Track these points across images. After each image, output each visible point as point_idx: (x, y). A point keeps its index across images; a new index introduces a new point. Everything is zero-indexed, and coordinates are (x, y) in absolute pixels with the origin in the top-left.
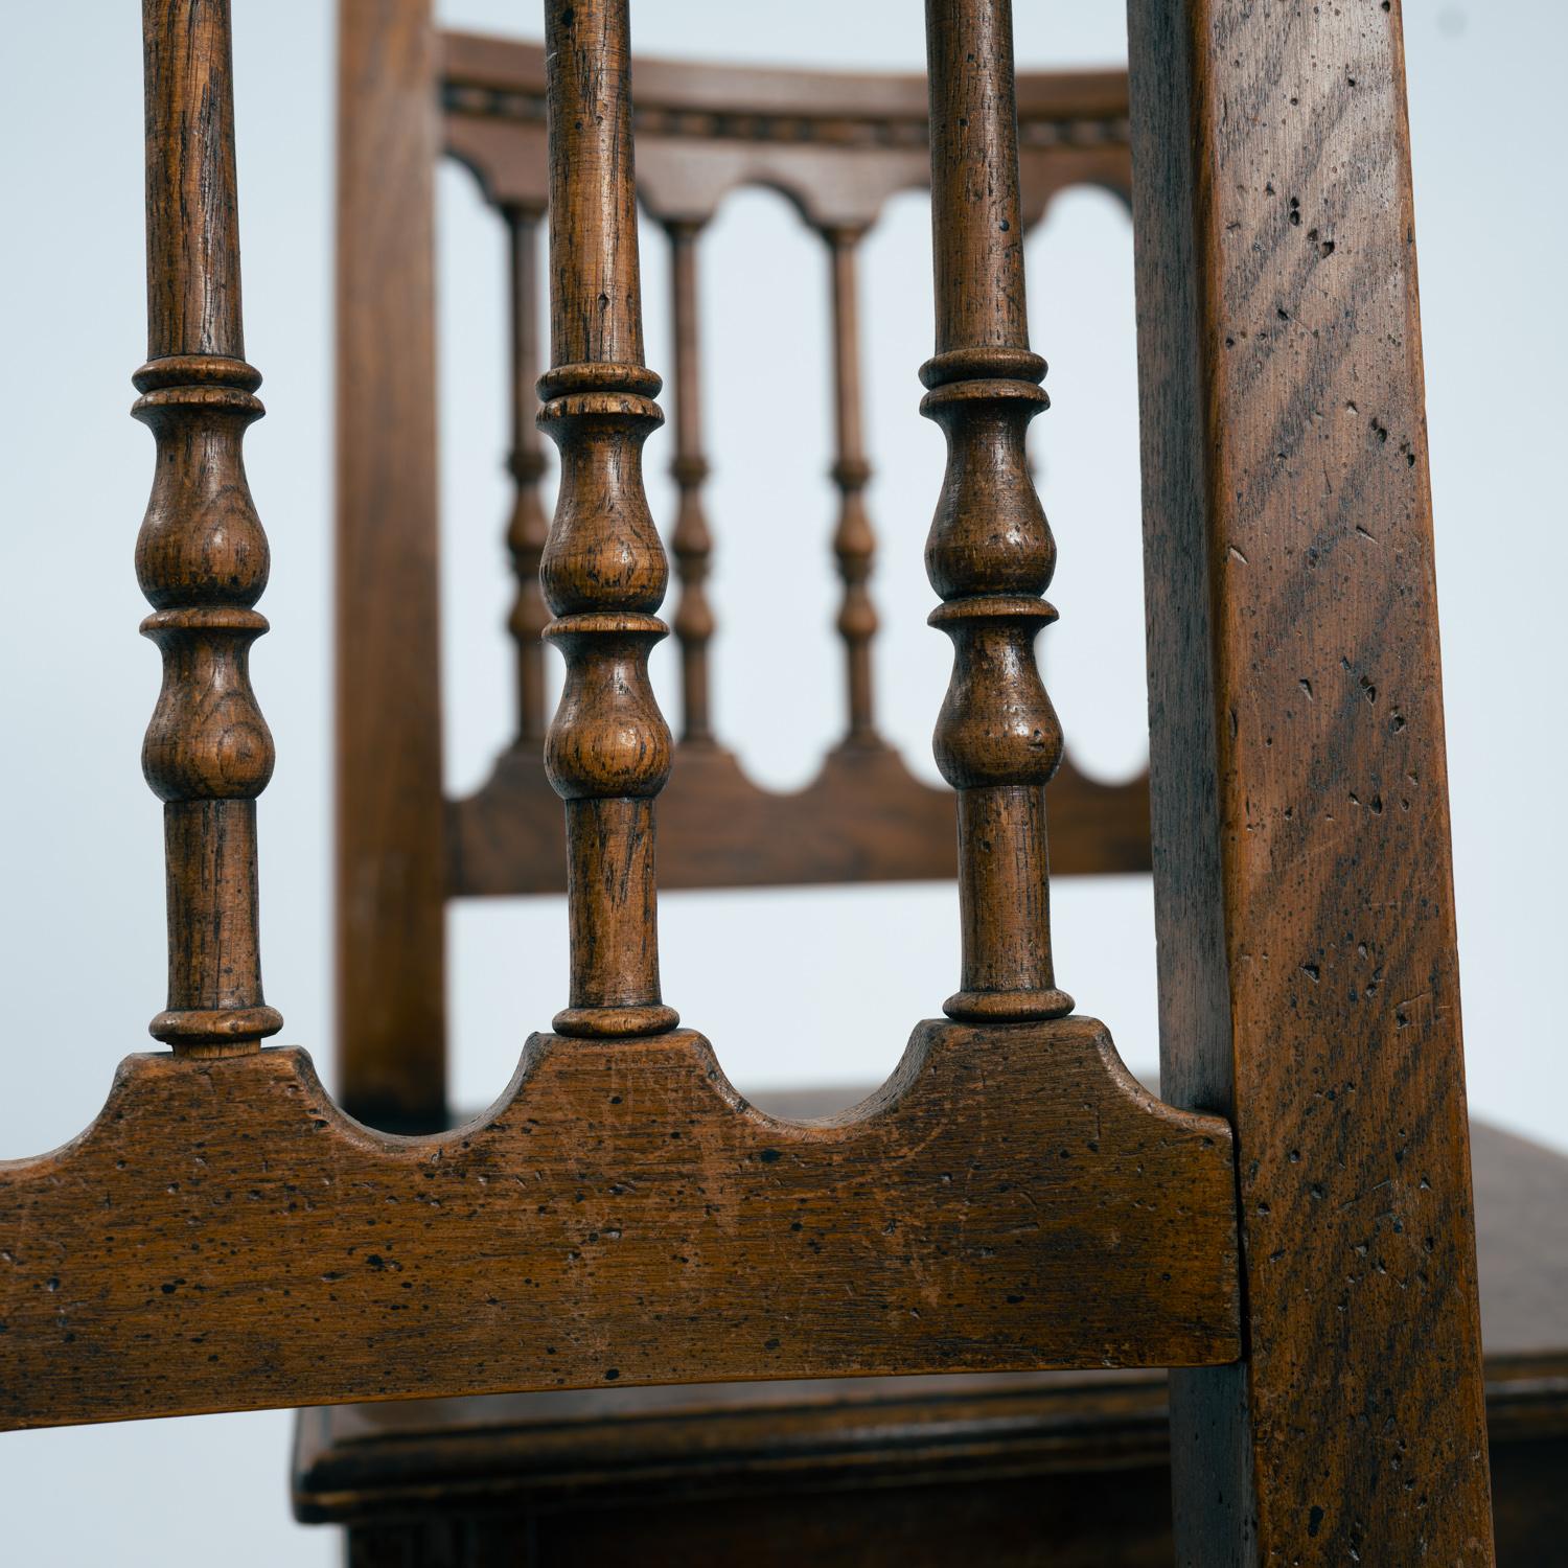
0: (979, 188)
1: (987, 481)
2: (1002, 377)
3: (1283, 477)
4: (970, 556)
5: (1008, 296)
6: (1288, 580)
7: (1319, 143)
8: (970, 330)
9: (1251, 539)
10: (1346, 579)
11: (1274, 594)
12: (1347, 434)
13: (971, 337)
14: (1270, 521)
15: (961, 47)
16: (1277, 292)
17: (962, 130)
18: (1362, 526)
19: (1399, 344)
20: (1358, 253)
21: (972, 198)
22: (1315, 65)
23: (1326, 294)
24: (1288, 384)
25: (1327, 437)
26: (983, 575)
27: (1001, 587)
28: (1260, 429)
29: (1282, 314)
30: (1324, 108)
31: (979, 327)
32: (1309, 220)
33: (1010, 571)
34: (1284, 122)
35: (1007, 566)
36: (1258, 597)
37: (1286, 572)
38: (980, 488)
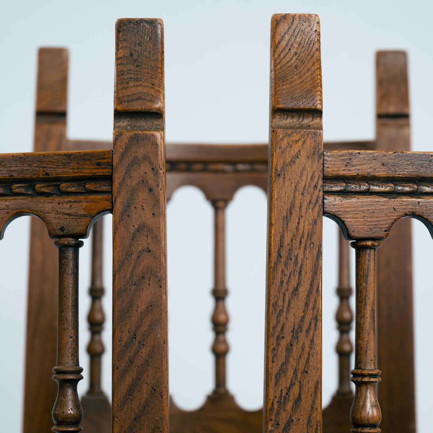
0: (65, 328)
1: (64, 398)
2: (68, 374)
3: (129, 401)
4: (58, 416)
5: (71, 354)
6: (129, 425)
7: (142, 320)
8: (62, 362)
9: (120, 416)
10: (144, 425)
11: (125, 429)
12: (145, 390)
13: (62, 363)
14: (125, 411)
15: (63, 294)
16: (130, 357)
17: (62, 314)
18: (148, 413)
19: (160, 369)
20: (150, 347)
21: (64, 330)
22: (141, 302)
23: (142, 357)
24: (131, 378)
25: (140, 391)
26: (61, 421)
27: (65, 424)
28: (124, 389)
29: (131, 362)
30: (143, 312)
31: (64, 361)
32: (139, 339)
33: (66, 420)
34: (133, 316)
35: (66, 419)
36: (121, 429)
37: (129, 423)
38: (62, 400)
